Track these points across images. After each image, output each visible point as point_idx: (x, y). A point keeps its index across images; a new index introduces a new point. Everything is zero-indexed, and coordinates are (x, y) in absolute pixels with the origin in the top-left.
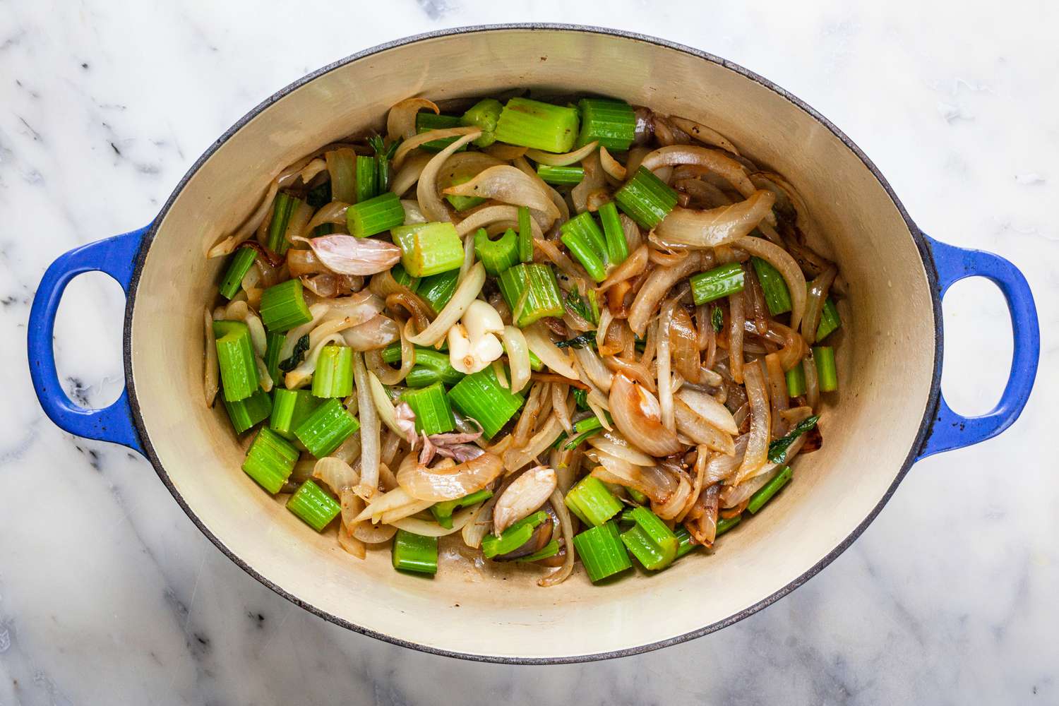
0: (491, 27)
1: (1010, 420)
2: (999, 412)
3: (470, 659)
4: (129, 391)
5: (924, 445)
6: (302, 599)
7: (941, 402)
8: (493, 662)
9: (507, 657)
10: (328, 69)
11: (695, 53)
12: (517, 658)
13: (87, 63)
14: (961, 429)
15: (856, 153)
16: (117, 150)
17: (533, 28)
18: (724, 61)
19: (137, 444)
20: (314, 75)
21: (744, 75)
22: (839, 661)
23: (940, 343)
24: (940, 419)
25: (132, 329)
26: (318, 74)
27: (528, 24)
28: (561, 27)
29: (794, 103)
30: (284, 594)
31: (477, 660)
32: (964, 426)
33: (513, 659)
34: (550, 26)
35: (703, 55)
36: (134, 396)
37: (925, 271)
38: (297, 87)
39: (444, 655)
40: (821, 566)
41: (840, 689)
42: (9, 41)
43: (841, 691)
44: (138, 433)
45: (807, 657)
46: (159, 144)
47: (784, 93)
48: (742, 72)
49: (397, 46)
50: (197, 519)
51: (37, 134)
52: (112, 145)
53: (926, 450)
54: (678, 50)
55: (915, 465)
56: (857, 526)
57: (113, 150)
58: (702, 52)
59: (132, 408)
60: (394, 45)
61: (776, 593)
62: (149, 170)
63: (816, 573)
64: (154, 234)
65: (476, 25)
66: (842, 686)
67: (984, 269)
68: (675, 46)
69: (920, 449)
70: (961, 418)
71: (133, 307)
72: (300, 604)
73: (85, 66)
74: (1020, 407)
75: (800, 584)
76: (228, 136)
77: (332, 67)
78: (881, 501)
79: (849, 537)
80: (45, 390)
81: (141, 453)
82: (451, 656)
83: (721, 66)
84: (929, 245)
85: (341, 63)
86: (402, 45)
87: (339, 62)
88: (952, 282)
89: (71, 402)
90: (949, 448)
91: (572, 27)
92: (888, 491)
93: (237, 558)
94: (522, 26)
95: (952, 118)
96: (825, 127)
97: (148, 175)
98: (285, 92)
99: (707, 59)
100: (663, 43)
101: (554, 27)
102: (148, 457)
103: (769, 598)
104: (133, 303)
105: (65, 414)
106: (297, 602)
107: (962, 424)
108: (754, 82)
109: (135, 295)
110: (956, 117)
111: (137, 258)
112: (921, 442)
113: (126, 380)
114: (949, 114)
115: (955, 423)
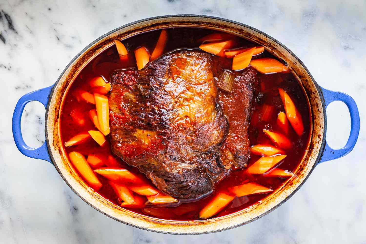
2: (346, 147)
4: (47, 142)
5: (320, 159)
7: (326, 144)
16: (58, 39)
19: (49, 160)
20: (109, 33)
23: (325, 124)
24: (326, 150)
27: (183, 15)
28: (194, 16)
32: (334, 152)
35: (243, 25)
36: (48, 144)
37: (320, 99)
44: (50, 156)
48: (257, 31)
50: (70, 186)
52: (57, 37)
53: (321, 161)
58: (243, 24)
59: (48, 148)
60: (137, 22)
64: (55, 88)
67: (341, 98)
68: (233, 22)
69: (319, 160)
70: (333, 150)
71: (48, 113)
72: (106, 214)
73: (50, 9)
74: (353, 146)
76: (80, 54)
80: (18, 141)
81: (51, 163)
82: (158, 232)
84: (321, 90)
87: (118, 28)
88: (330, 102)
89: (27, 146)
90: (329, 160)
94: (181, 16)
100: (229, 21)
102: (53, 164)
105: (25, 150)
106: (105, 214)
109: (49, 108)
110: (347, 48)
111: (49, 96)
112: (319, 158)
113: (46, 138)
114: (345, 46)
115: (331, 151)
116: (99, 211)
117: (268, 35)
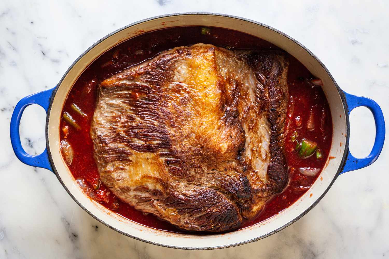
0: (181, 14)
1: (375, 159)
2: (371, 157)
3: (174, 248)
4: (48, 149)
6: (112, 226)
7: (349, 153)
8: (182, 249)
9: (188, 247)
10: (121, 29)
11: (258, 23)
12: (191, 248)
13: (33, 21)
14: (356, 163)
15: (317, 61)
17: (197, 14)
18: (268, 27)
19: (50, 168)
21: (276, 32)
22: (311, 244)
23: (348, 131)
24: (348, 159)
25: (49, 126)
26: (118, 31)
28: (208, 14)
29: (295, 42)
30: (105, 224)
31: (177, 248)
33: (190, 248)
34: (204, 14)
36: (49, 151)
37: (343, 104)
38: (110, 36)
39: (164, 246)
40: (304, 214)
41: (312, 254)
42: (4, 13)
43: (312, 255)
44: (51, 164)
45: (300, 242)
46: (59, 51)
47: (290, 38)
48: (275, 30)
49: (147, 21)
50: (73, 196)
51: (14, 48)
52: (42, 52)
53: (343, 171)
54: (251, 22)
55: (339, 176)
56: (318, 199)
57: (43, 54)
58: (261, 23)
59: (49, 155)
61: (288, 224)
62: (56, 61)
63: (303, 216)
64: (57, 91)
65: (176, 13)
66: (312, 253)
67: (365, 104)
69: (341, 170)
70: (356, 159)
71: (49, 117)
72: (111, 227)
73: (32, 22)
74: (378, 155)
75: (296, 220)
76: (84, 54)
77: (123, 29)
78: (326, 190)
79: (315, 203)
80: (16, 148)
81: (52, 172)
82: (167, 247)
83: (267, 28)
84: (344, 95)
85: (126, 27)
86: (149, 20)
88: (353, 108)
89: (26, 153)
90: (352, 170)
91: (212, 14)
92: (329, 186)
93: (88, 211)
95: (354, 42)
96: (306, 51)
97: (55, 63)
98: (106, 38)
99: (262, 26)
100: (246, 20)
101: (205, 14)
102: (55, 173)
103: (285, 225)
104: (49, 116)
105: (24, 157)
106: (110, 227)
107: (356, 161)
108: (280, 34)
109: (50, 113)
110: (355, 42)
111: (50, 100)
112: (341, 168)
113: (47, 144)
114: (353, 41)
115: (354, 161)
116: (104, 224)
117: (288, 35)
